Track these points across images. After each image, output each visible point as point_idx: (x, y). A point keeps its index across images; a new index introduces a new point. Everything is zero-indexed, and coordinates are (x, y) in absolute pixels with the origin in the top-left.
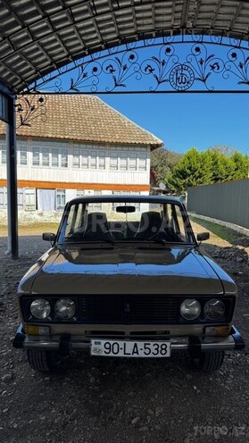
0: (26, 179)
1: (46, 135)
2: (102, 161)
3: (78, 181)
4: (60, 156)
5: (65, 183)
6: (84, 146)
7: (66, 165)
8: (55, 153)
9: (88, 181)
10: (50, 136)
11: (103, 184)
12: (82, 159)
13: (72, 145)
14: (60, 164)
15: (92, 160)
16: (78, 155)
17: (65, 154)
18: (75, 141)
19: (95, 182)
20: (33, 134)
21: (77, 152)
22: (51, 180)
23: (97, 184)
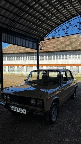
0: (54, 64)
1: (60, 50)
2: (79, 56)
3: (70, 63)
4: (65, 56)
5: (66, 64)
6: (73, 52)
7: (67, 59)
8: (63, 55)
9: (74, 63)
10: (61, 50)
11: (79, 64)
12: (72, 56)
13: (68, 52)
14: (64, 58)
15: (75, 56)
16: (71, 55)
17: (66, 55)
18: (70, 51)
19: (76, 63)
20: (56, 50)
21: (70, 54)
22: (62, 64)
23: (77, 64)
